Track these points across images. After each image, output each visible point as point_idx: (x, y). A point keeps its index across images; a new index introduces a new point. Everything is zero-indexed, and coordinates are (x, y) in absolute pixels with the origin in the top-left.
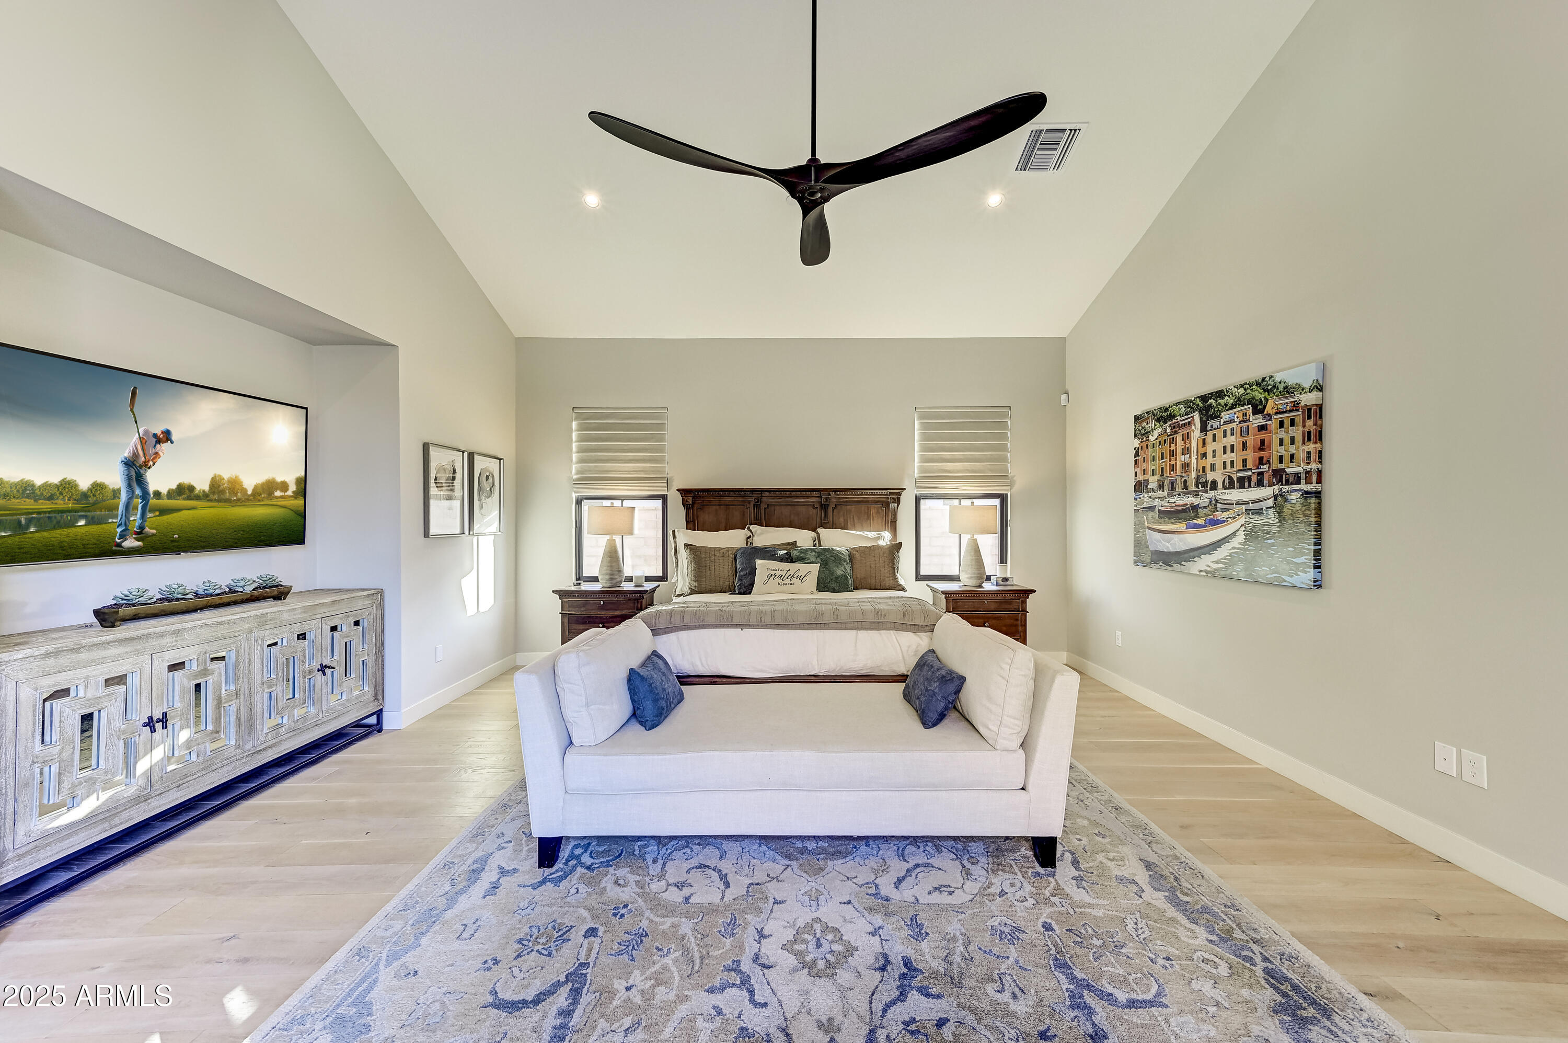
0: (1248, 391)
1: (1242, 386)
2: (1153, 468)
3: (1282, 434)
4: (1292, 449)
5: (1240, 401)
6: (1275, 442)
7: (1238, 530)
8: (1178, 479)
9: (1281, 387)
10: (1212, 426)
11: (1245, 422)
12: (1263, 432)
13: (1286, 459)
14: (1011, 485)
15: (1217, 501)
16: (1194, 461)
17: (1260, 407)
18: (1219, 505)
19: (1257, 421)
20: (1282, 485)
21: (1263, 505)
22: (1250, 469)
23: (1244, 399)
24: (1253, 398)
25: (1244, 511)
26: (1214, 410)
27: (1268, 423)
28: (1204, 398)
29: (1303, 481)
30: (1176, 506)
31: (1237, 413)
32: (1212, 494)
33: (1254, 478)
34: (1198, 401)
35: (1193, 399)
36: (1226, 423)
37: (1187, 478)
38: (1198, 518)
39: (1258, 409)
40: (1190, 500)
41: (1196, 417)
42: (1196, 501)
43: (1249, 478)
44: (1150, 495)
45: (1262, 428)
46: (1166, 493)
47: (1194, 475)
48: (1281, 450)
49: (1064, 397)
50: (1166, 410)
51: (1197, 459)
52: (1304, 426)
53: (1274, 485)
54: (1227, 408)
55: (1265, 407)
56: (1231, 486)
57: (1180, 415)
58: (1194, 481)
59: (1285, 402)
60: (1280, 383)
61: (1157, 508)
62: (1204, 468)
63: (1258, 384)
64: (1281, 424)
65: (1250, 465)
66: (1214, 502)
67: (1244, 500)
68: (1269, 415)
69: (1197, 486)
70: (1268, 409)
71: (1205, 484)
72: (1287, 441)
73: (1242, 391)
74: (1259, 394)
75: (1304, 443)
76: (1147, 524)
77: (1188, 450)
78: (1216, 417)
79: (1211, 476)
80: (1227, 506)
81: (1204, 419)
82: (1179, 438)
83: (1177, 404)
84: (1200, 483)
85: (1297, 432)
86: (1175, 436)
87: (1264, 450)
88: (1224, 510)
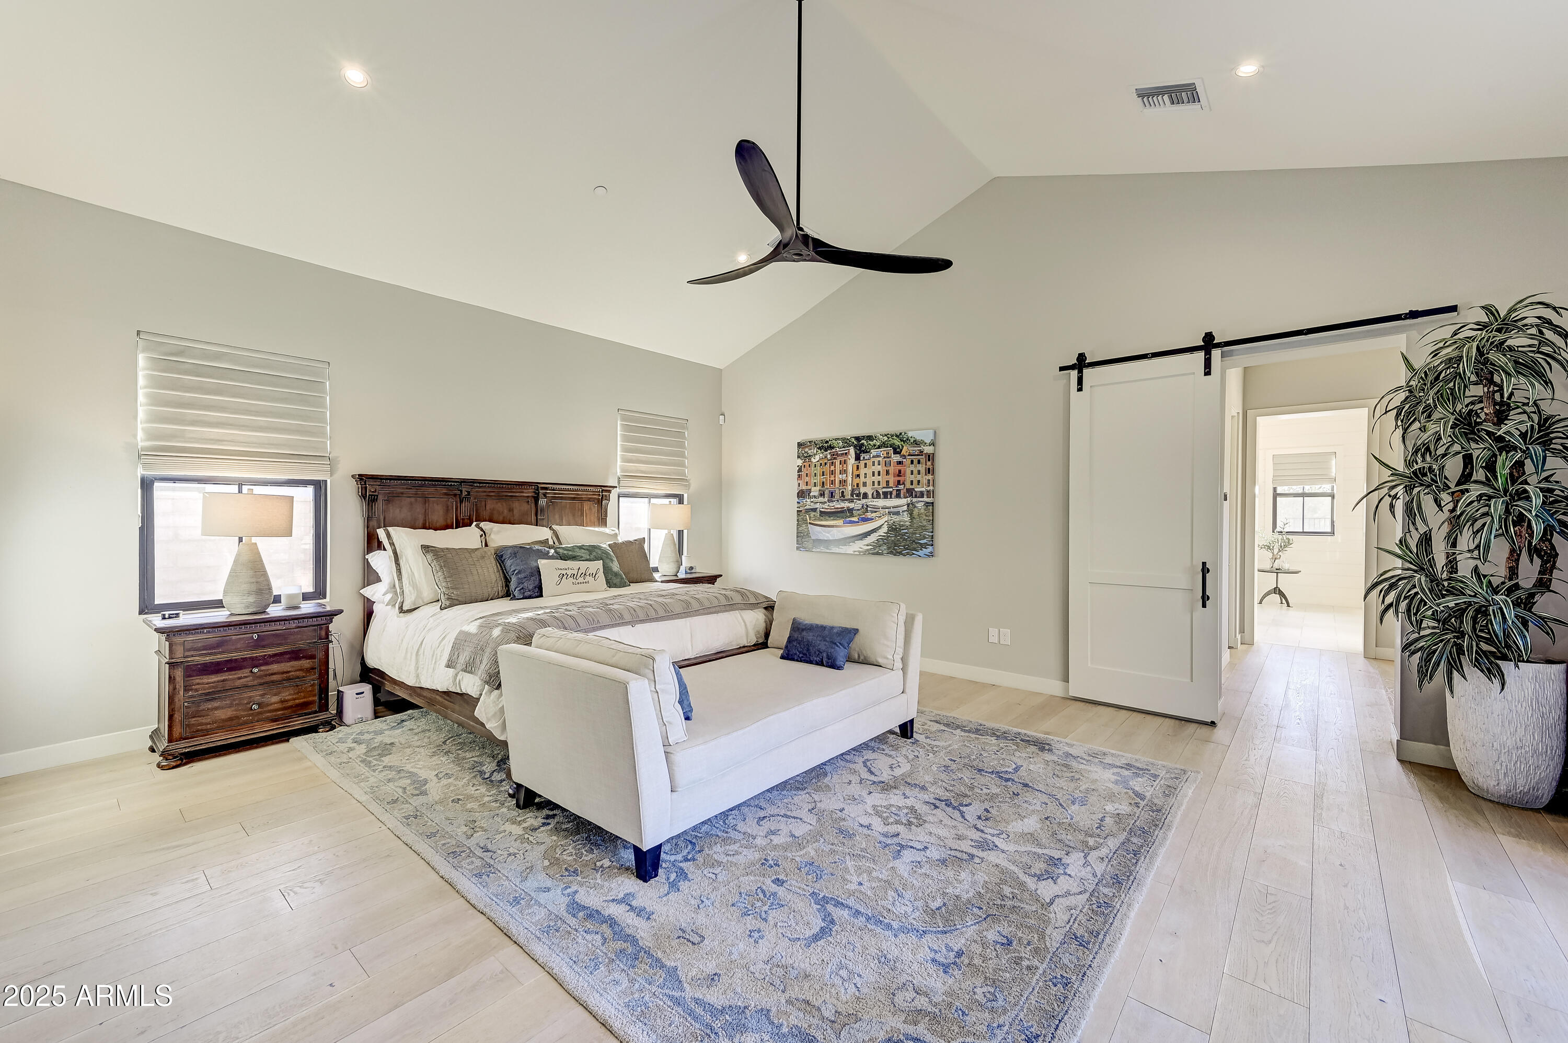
0: (890, 439)
1: (886, 435)
2: (815, 481)
3: (912, 467)
4: (919, 478)
5: (885, 444)
6: (908, 472)
7: (883, 525)
8: (837, 491)
9: (912, 440)
10: (864, 458)
11: (888, 458)
12: (900, 465)
13: (915, 483)
14: (688, 487)
15: (867, 506)
16: (850, 479)
17: (898, 450)
18: (869, 509)
19: (896, 458)
20: (912, 498)
21: (900, 509)
22: (892, 487)
23: (887, 443)
24: (894, 444)
25: (887, 512)
26: (866, 447)
27: (903, 460)
28: (858, 439)
29: (925, 496)
30: (835, 508)
31: (882, 452)
32: (864, 501)
33: (894, 493)
34: (853, 440)
35: (850, 438)
36: (874, 457)
37: (844, 490)
38: (853, 517)
39: (897, 451)
40: (846, 505)
41: (852, 451)
42: (851, 505)
43: (891, 493)
44: (812, 500)
45: (900, 463)
46: (826, 499)
47: (850, 488)
48: (912, 478)
49: (722, 417)
50: (827, 442)
51: (852, 478)
52: (926, 465)
53: (907, 497)
54: (875, 447)
55: (901, 450)
56: (878, 496)
57: (839, 447)
58: (850, 492)
59: (914, 449)
60: (911, 437)
61: (818, 510)
62: (858, 485)
63: (897, 436)
64: (912, 462)
65: (891, 484)
66: (865, 507)
67: (887, 505)
68: (904, 456)
69: (852, 495)
70: (903, 452)
72: (915, 472)
73: (886, 438)
74: (897, 442)
75: (926, 474)
76: (809, 521)
77: (845, 472)
78: (867, 452)
79: (863, 490)
80: (875, 509)
81: (858, 452)
82: (837, 462)
83: (836, 439)
84: (857, 495)
85: (922, 468)
86: (834, 461)
87: (900, 476)
88: (872, 512)
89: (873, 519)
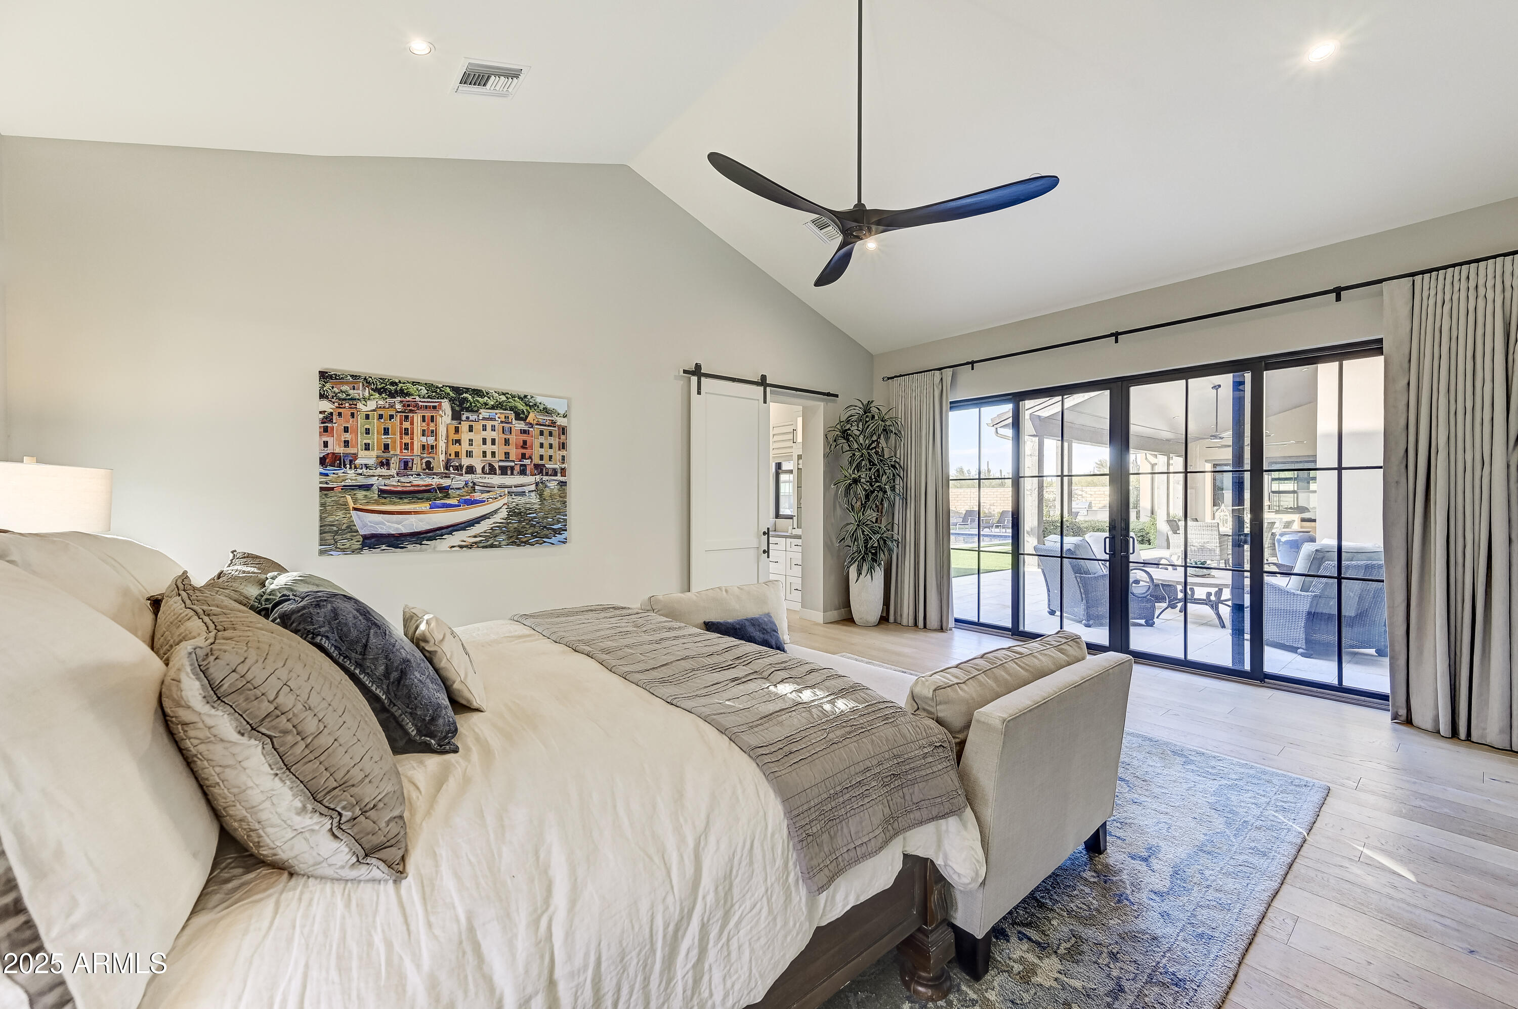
0: (510, 400)
1: (504, 394)
2: (365, 441)
3: (542, 439)
4: (551, 452)
5: (502, 406)
6: (536, 444)
7: (501, 508)
8: (417, 460)
9: (541, 407)
10: (468, 418)
11: (509, 423)
12: (525, 435)
13: (546, 458)
15: (474, 484)
16: (442, 445)
17: (521, 416)
18: (477, 487)
19: (519, 425)
20: (542, 475)
21: (526, 489)
22: (514, 461)
23: (506, 405)
24: (516, 407)
25: (506, 492)
26: (471, 404)
27: (530, 429)
28: (456, 390)
29: (559, 474)
30: (412, 486)
31: (499, 414)
32: (469, 477)
33: (517, 468)
34: (448, 390)
35: (441, 386)
36: (484, 419)
37: (431, 460)
40: (435, 481)
41: (446, 405)
42: (445, 482)
43: (512, 468)
44: (360, 471)
45: (524, 432)
46: (393, 472)
47: (442, 457)
48: (542, 451)
50: (393, 384)
51: (447, 443)
52: (560, 439)
53: (536, 475)
54: (487, 407)
55: (527, 417)
56: (492, 471)
57: (419, 396)
58: (442, 464)
59: (542, 418)
60: (540, 404)
61: (375, 487)
62: (457, 454)
63: (519, 398)
64: (542, 433)
65: (512, 457)
66: (471, 485)
67: (507, 484)
68: (531, 424)
69: (447, 468)
70: (530, 419)
71: (458, 468)
72: (546, 445)
73: (503, 398)
74: (521, 406)
75: (559, 449)
76: (351, 505)
77: (434, 433)
78: (472, 411)
79: (466, 462)
80: (488, 488)
81: (457, 409)
82: (417, 418)
83: (414, 383)
84: (452, 466)
85: (554, 441)
86: (411, 415)
87: (526, 448)
88: (482, 492)
89: (484, 501)
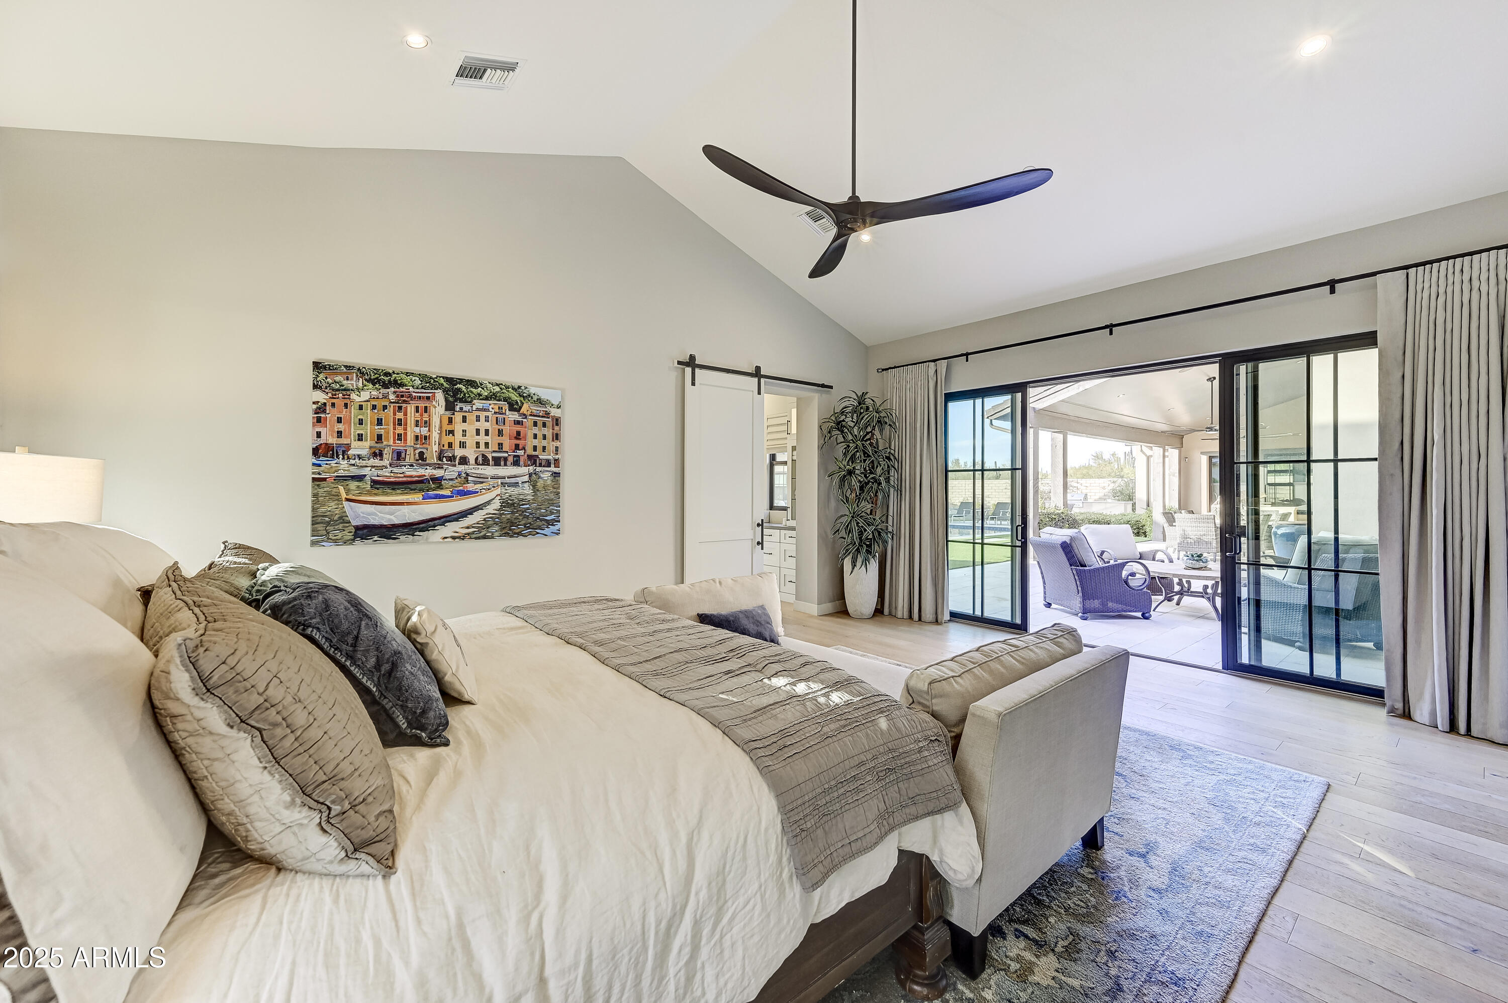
0: (504, 391)
1: (498, 385)
2: (358, 432)
3: (536, 430)
4: (544, 443)
5: (496, 396)
6: (530, 435)
7: (493, 499)
8: (410, 451)
9: (535, 398)
10: (461, 409)
11: (502, 414)
12: (517, 426)
13: (539, 449)
15: (467, 475)
16: (435, 436)
18: (470, 478)
19: (513, 416)
20: (536, 466)
21: (520, 480)
22: (507, 452)
23: (500, 396)
24: (510, 398)
25: (500, 484)
26: (465, 395)
27: (524, 420)
28: (449, 380)
29: (552, 465)
30: (405, 476)
31: (493, 405)
32: (462, 468)
33: (511, 459)
34: (442, 381)
35: (435, 376)
36: (478, 410)
37: (424, 451)
38: (442, 489)
39: (514, 407)
40: (428, 472)
41: (440, 395)
42: (438, 473)
43: (506, 459)
44: (352, 462)
45: (517, 423)
46: (386, 462)
47: (435, 448)
48: (536, 442)
50: (387, 374)
51: (440, 434)
52: (553, 430)
53: (529, 466)
54: (481, 397)
55: (521, 408)
56: (486, 461)
57: (413, 386)
58: (435, 455)
59: (535, 409)
60: (534, 394)
61: (368, 478)
62: (450, 445)
63: (513, 388)
64: (535, 424)
65: (506, 447)
66: (464, 475)
67: (500, 475)
68: (524, 415)
69: (440, 458)
70: (523, 410)
71: (452, 459)
72: (540, 436)
73: (497, 389)
74: (514, 397)
75: (553, 440)
76: (344, 495)
77: (427, 424)
78: (466, 402)
79: (459, 452)
80: (481, 479)
81: (451, 399)
82: (411, 408)
83: (408, 374)
84: (446, 457)
85: (548, 432)
86: (404, 405)
87: (520, 439)
88: (475, 483)
89: (478, 492)
